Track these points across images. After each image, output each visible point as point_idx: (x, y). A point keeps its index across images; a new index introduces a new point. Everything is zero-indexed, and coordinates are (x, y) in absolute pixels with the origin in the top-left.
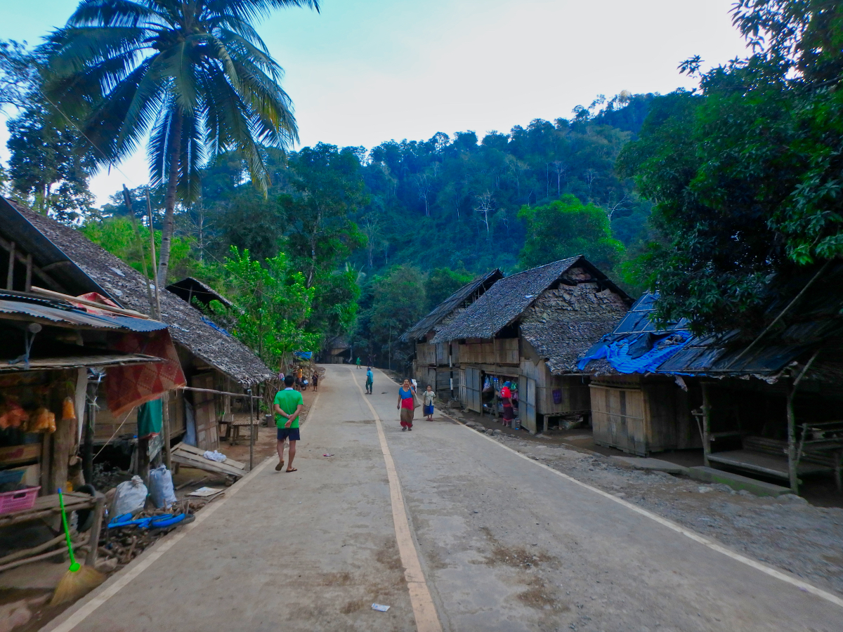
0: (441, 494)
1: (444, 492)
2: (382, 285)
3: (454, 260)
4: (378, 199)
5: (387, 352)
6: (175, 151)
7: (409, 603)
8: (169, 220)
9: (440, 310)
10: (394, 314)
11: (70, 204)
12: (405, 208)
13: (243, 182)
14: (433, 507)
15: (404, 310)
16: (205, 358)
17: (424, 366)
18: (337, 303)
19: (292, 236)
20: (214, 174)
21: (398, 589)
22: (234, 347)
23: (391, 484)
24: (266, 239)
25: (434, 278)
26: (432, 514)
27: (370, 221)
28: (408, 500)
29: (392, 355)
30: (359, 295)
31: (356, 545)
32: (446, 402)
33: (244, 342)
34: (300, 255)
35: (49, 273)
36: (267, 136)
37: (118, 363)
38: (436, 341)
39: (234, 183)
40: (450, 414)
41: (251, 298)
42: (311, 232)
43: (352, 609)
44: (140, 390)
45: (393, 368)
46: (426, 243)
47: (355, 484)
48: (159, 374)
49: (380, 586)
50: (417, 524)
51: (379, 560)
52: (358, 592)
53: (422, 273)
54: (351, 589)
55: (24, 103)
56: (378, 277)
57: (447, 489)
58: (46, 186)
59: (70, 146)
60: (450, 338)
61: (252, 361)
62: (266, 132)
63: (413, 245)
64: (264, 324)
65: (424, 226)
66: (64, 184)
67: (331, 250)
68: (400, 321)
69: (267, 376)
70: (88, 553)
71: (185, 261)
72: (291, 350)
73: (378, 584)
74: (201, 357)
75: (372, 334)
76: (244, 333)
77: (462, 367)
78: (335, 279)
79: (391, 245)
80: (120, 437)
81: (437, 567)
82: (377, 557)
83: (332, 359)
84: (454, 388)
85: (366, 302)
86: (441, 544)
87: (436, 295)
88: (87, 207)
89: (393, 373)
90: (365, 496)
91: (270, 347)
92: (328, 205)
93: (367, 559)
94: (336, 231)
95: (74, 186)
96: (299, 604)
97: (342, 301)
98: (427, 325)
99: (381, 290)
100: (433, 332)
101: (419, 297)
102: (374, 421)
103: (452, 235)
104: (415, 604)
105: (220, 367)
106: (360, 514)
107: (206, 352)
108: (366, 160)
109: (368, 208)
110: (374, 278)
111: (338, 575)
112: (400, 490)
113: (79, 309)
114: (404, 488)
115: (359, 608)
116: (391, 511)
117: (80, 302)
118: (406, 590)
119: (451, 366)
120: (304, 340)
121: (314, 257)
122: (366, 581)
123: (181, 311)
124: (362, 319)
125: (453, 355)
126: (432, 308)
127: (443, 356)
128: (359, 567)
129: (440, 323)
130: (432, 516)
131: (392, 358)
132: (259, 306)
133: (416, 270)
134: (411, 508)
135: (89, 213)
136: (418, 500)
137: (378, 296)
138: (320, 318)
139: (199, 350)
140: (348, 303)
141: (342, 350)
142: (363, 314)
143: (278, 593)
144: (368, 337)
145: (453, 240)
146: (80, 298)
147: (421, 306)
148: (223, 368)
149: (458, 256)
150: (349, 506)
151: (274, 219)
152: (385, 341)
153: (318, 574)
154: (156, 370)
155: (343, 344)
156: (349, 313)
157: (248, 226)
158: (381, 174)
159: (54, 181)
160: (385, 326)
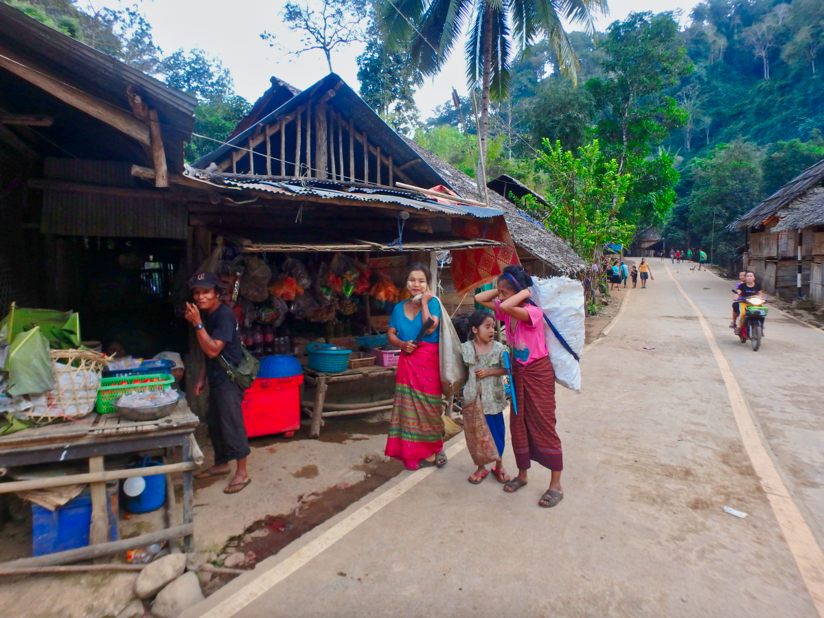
0: (796, 403)
1: (802, 402)
2: (704, 169)
3: (803, 130)
4: (698, 68)
5: (710, 244)
6: (487, 51)
7: (772, 516)
8: (485, 121)
9: (785, 191)
10: (721, 199)
11: (403, 120)
12: (734, 73)
13: (544, 77)
14: (788, 417)
15: (733, 195)
16: (527, 247)
17: (759, 260)
18: (652, 191)
19: (601, 124)
20: (518, 72)
21: (754, 498)
22: (550, 238)
23: (727, 384)
24: (574, 129)
25: (776, 154)
26: (786, 424)
27: (687, 96)
28: (752, 405)
29: (715, 247)
30: (677, 181)
31: (694, 442)
32: (791, 301)
33: (557, 234)
34: (609, 142)
35: (404, 171)
36: (576, 14)
37: (467, 246)
38: (779, 229)
39: (537, 78)
40: (795, 315)
41: (562, 191)
42: (622, 115)
43: (700, 505)
44: (481, 272)
45: (715, 262)
46: (762, 113)
47: (683, 380)
48: (496, 258)
49: (730, 490)
50: (768, 434)
51: (724, 462)
52: (705, 491)
53: (759, 150)
54: (695, 486)
55: (365, 38)
56: (698, 160)
57: (805, 399)
58: (385, 107)
59: (400, 69)
60: (801, 225)
61: (567, 252)
62: (575, 10)
63: (744, 117)
64: (577, 215)
65: (760, 91)
66: (398, 104)
67: (645, 132)
68: (727, 208)
69: (583, 266)
70: (446, 406)
71: (498, 160)
72: (604, 242)
73: (728, 487)
74: (523, 247)
75: (691, 224)
76: (557, 225)
77: (817, 260)
78: (650, 165)
79: (714, 121)
80: (458, 315)
81: (804, 484)
82: (721, 459)
83: (642, 252)
84: (802, 285)
85: (684, 189)
86: (806, 460)
87: (777, 175)
88: (415, 121)
89: (715, 267)
90: (697, 394)
91: (583, 238)
92: (641, 82)
93: (709, 459)
94: (651, 111)
95: (405, 104)
96: (639, 488)
97: (657, 189)
98: (765, 211)
99: (703, 174)
100: (775, 220)
101: (754, 179)
102: (697, 318)
103: (803, 97)
104: (781, 519)
105: (541, 256)
106: (694, 411)
107: (527, 242)
108: (684, 22)
109: (685, 81)
110: (694, 162)
111: (679, 469)
112: (740, 393)
113: (432, 200)
114: (745, 392)
115: (708, 507)
116: (732, 413)
117: (432, 194)
118: (766, 501)
119: (799, 259)
120: (618, 231)
121: (626, 143)
122: (713, 480)
123: (501, 205)
124: (677, 208)
125: (804, 246)
126: (770, 191)
127: (786, 246)
128: (701, 465)
129: (786, 207)
130: (789, 426)
131: (714, 251)
132: (572, 197)
133: (751, 146)
134: (757, 413)
135: (418, 127)
136: (765, 406)
137: (698, 182)
138: (632, 209)
139: (521, 240)
140: (664, 191)
141: (653, 243)
142: (679, 203)
143: (616, 473)
144: (685, 228)
145: (803, 104)
146: (431, 190)
147: (756, 189)
148: (543, 257)
149: (809, 124)
150: (680, 401)
151: (582, 107)
152: (706, 231)
153: (656, 463)
154: (494, 255)
155: (656, 237)
156: (664, 202)
157: (556, 118)
158: (703, 37)
159: (390, 102)
160: (708, 215)
